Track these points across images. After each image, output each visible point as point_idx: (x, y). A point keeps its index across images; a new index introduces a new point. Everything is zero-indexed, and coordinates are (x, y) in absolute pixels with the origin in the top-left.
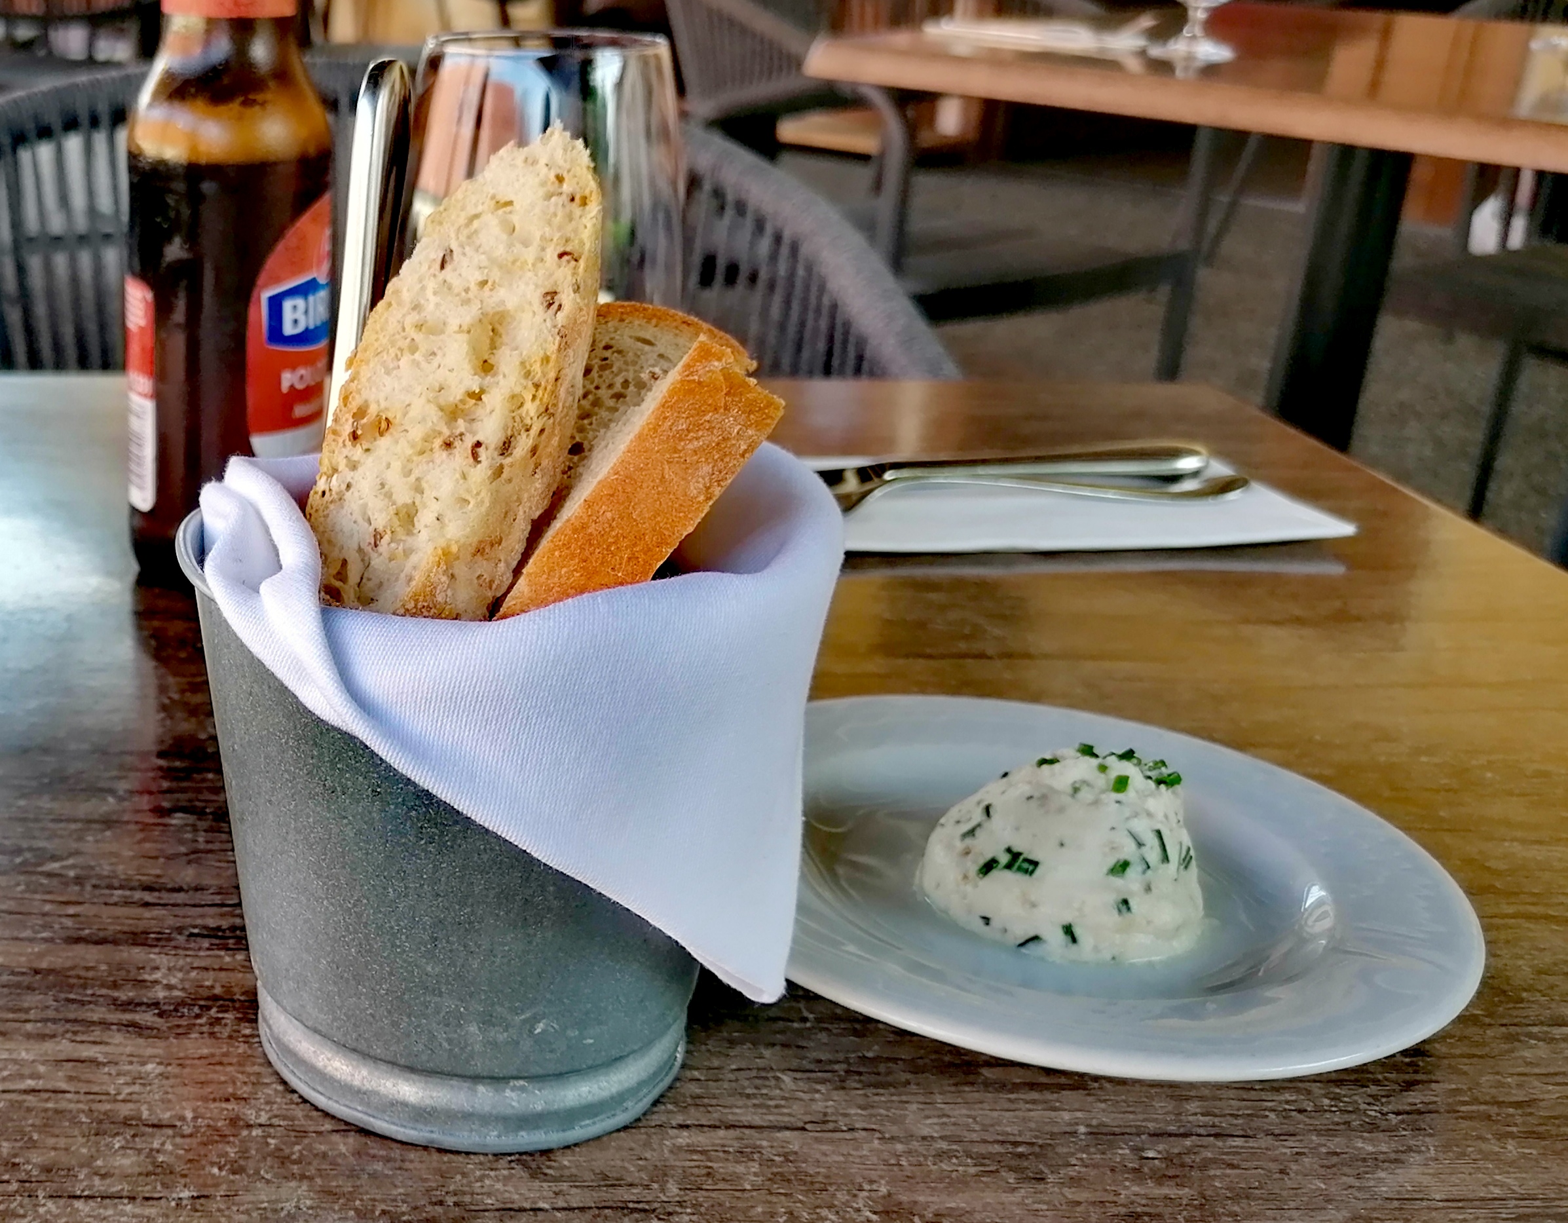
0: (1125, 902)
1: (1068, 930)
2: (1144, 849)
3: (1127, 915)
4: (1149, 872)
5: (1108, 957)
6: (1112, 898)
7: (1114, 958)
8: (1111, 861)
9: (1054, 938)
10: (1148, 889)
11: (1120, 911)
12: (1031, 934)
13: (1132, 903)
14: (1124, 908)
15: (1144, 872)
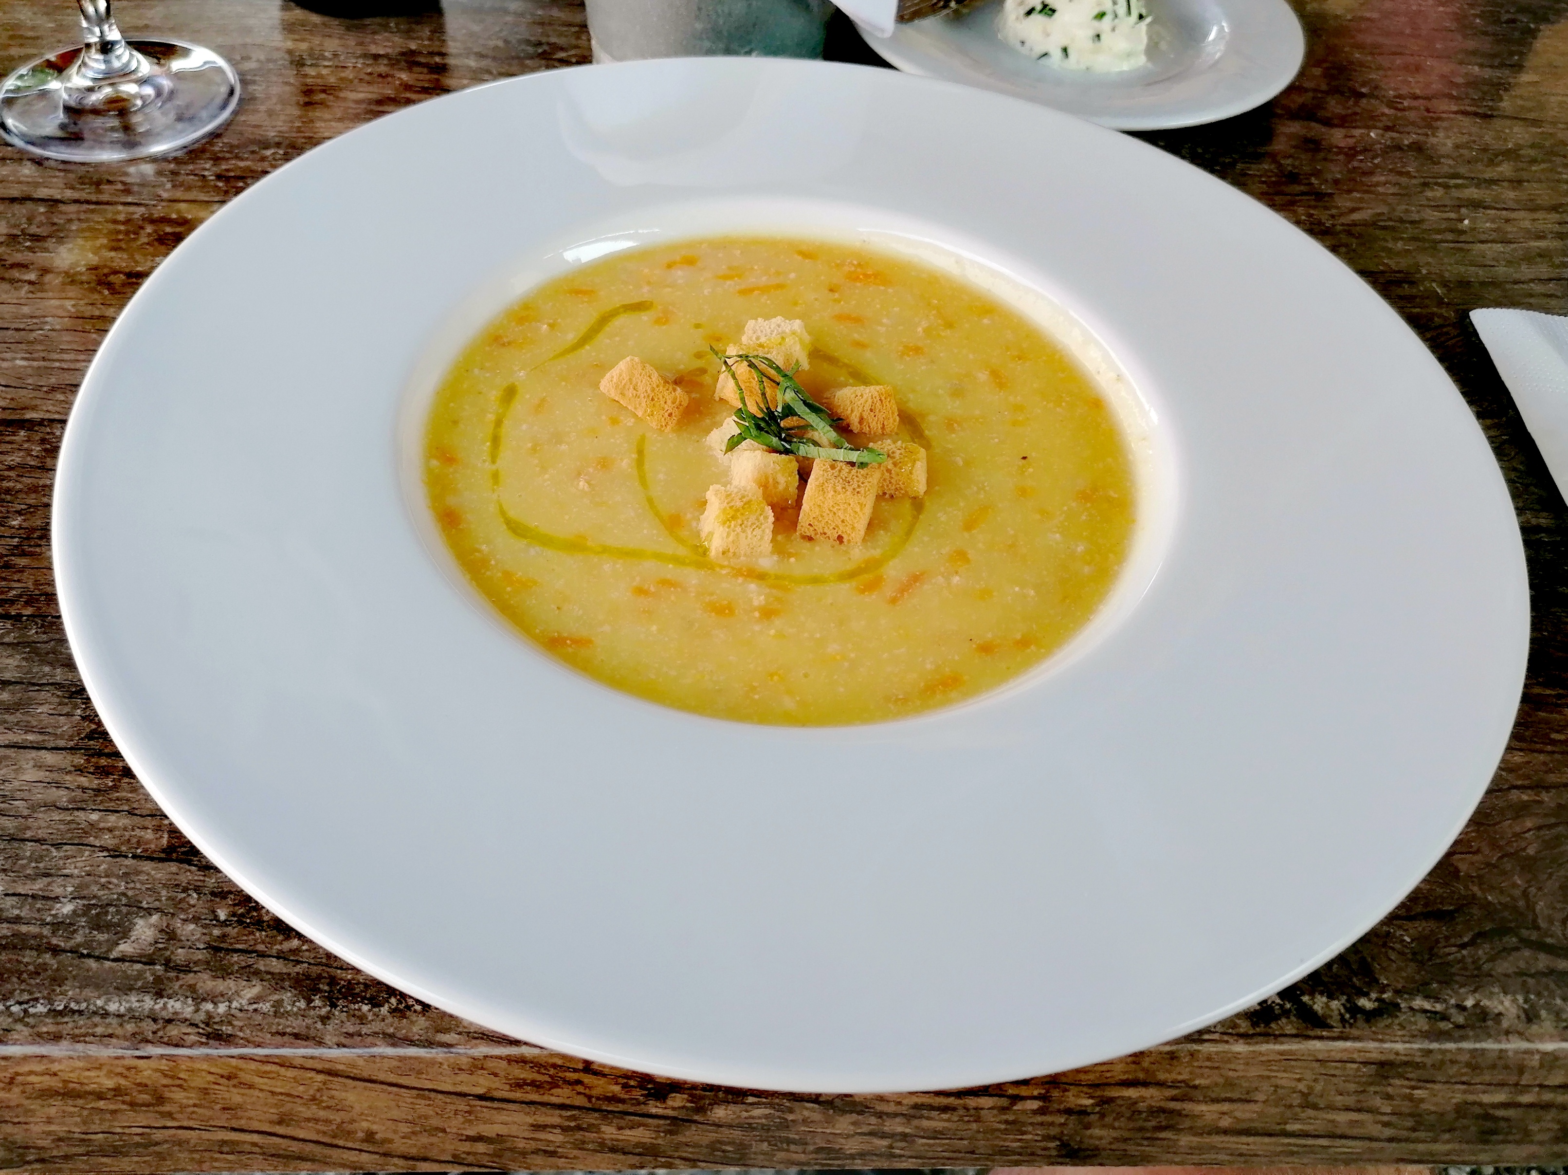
0: (1098, 36)
1: (1065, 50)
2: (1116, 7)
3: (1098, 44)
4: (1116, 21)
5: (1084, 68)
6: (1091, 33)
7: (1088, 69)
8: (1096, 11)
9: (1057, 54)
10: (1113, 29)
11: (1093, 40)
12: (1044, 52)
13: (1102, 37)
14: (1096, 39)
15: (1113, 20)
